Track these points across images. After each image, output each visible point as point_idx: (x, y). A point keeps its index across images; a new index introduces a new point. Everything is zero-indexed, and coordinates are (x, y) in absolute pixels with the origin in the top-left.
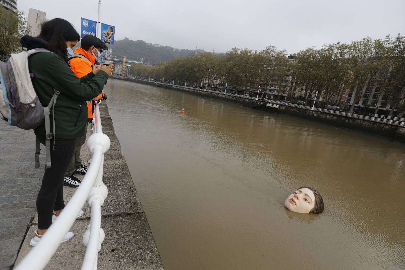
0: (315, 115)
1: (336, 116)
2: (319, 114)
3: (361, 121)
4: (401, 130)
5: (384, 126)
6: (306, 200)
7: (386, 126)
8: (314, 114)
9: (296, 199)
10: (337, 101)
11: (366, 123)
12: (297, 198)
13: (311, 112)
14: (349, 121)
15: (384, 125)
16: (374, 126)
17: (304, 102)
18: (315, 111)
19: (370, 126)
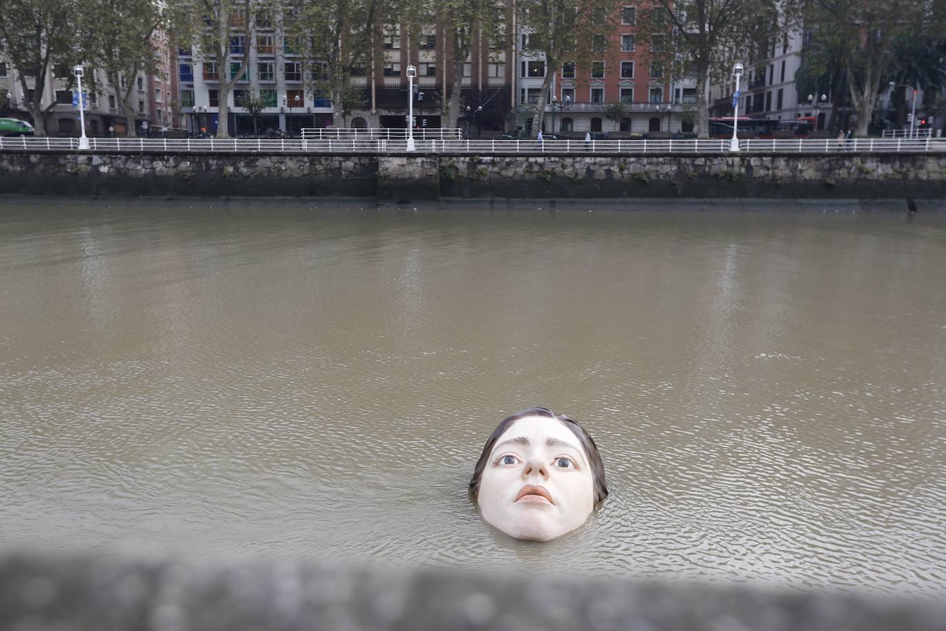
0: (104, 169)
1: (186, 160)
2: (119, 163)
3: (275, 159)
4: (387, 165)
5: (340, 162)
6: (563, 463)
7: (345, 161)
8: (97, 167)
9: (540, 477)
10: (141, 103)
11: (290, 164)
12: (542, 472)
13: (82, 158)
14: (237, 169)
15: (341, 159)
16: (316, 169)
17: (27, 123)
18: (100, 153)
19: (306, 172)
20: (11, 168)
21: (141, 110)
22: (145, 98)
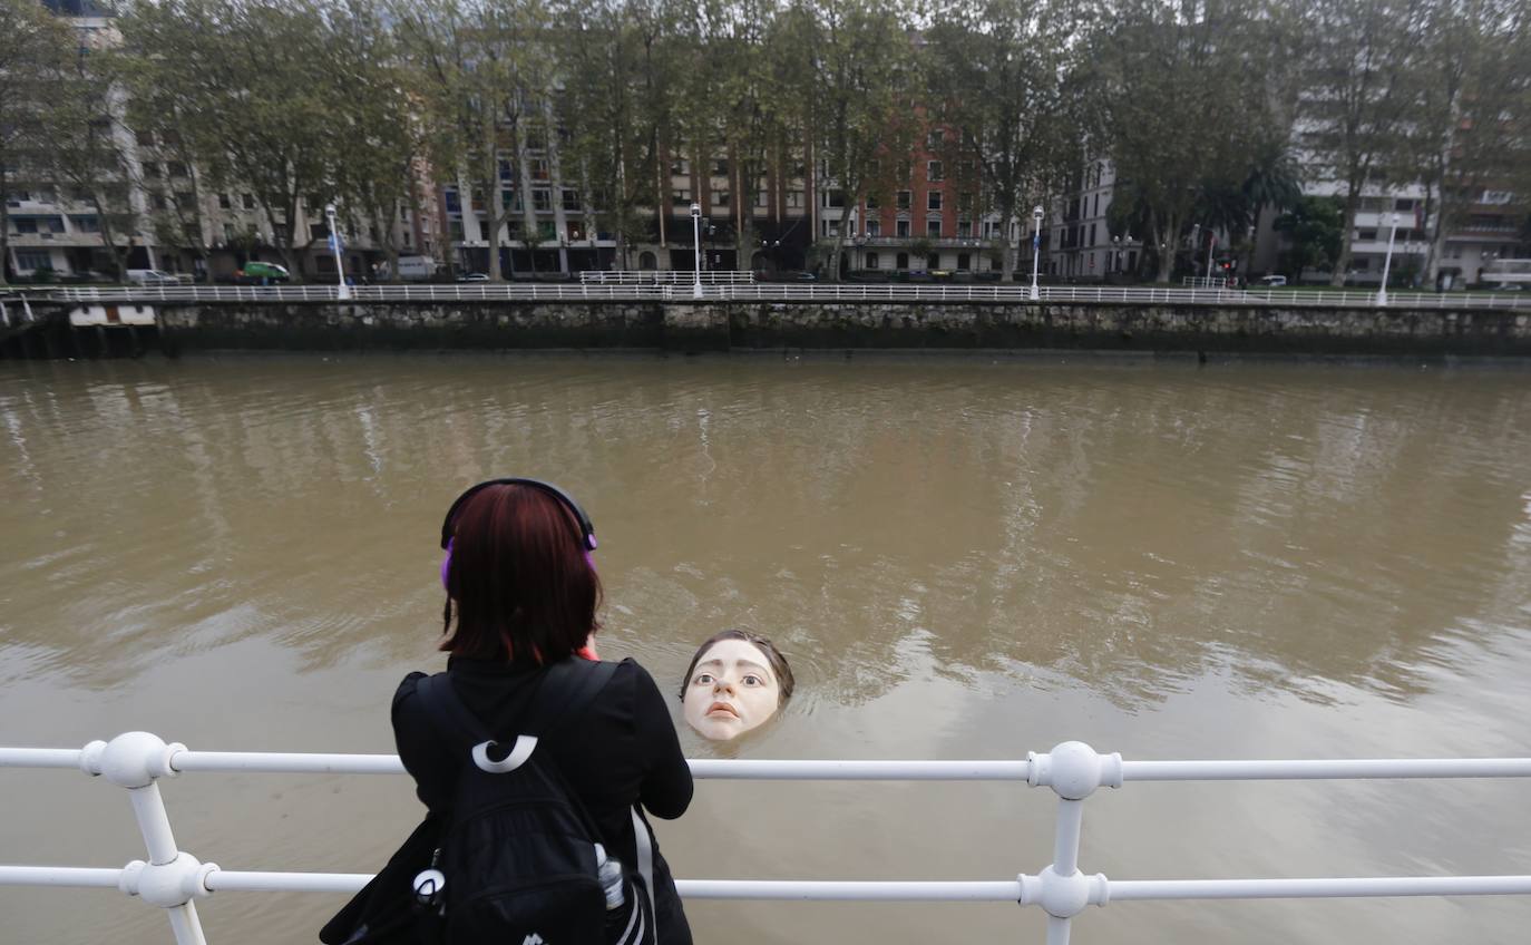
0: (368, 321)
1: (456, 310)
2: (384, 313)
3: (553, 307)
4: (673, 314)
5: (624, 310)
6: (750, 681)
7: (628, 309)
8: (360, 319)
9: (727, 695)
10: (406, 235)
11: (569, 312)
12: (729, 691)
13: (343, 309)
14: (512, 318)
15: (624, 307)
16: (597, 318)
17: (280, 268)
18: (363, 303)
19: (587, 321)
20: (267, 321)
21: (407, 242)
22: (410, 229)
